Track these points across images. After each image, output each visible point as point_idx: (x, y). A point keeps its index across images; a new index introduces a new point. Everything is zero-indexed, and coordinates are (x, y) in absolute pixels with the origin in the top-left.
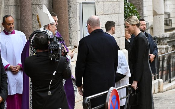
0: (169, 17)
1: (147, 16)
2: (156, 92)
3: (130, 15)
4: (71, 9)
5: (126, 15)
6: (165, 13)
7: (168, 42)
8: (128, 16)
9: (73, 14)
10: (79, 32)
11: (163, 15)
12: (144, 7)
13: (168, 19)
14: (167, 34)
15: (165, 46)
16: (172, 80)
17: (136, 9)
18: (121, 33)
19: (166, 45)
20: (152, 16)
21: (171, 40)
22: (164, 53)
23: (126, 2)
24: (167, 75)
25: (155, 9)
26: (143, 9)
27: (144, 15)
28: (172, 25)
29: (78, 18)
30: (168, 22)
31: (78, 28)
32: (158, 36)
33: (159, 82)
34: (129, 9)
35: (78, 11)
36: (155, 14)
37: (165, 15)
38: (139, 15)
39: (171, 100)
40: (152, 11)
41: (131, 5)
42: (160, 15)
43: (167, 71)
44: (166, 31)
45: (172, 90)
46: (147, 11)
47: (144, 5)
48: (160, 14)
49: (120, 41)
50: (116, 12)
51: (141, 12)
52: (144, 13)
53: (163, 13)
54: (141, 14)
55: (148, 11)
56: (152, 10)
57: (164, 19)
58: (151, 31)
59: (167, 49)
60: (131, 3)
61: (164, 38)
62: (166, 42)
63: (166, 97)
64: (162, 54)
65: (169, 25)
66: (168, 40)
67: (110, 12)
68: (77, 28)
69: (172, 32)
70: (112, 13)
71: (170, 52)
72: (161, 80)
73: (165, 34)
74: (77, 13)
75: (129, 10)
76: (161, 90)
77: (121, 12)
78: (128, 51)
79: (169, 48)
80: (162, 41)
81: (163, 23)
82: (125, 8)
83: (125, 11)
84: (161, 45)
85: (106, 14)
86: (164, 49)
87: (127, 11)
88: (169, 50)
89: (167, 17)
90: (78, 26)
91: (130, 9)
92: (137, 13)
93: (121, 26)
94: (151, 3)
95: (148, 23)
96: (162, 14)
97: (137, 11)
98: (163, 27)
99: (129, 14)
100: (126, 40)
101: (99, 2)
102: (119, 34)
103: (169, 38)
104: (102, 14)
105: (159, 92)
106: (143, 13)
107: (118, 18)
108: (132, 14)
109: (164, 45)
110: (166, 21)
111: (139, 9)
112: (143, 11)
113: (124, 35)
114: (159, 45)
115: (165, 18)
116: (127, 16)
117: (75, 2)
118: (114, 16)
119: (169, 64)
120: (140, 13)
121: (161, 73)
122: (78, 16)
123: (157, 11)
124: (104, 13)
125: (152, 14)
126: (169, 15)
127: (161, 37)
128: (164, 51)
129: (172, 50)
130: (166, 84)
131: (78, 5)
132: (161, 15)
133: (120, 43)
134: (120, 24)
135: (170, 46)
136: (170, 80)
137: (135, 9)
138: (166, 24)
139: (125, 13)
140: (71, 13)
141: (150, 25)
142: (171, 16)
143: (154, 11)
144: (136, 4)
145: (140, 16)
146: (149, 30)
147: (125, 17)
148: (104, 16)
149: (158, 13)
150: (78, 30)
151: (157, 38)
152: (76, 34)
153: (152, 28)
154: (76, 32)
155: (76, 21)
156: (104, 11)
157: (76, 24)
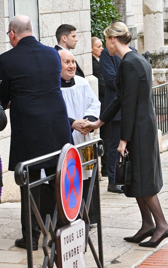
1: (133, 15)
3: (102, 13)
5: (93, 13)
6: (166, 10)
8: (97, 15)
10: (8, 45)
11: (161, 13)
15: (164, 70)
17: (111, 3)
18: (85, 45)
20: (142, 15)
22: (164, 82)
25: (146, 3)
26: (125, 3)
27: (127, 14)
29: (6, 20)
31: (7, 37)
32: (151, 52)
34: (99, 3)
35: (6, 6)
36: (147, 11)
37: (165, 13)
38: (116, 13)
40: (141, 7)
42: (156, 13)
44: (167, 42)
46: (133, 6)
48: (155, 11)
49: (83, 61)
50: (76, 8)
51: (122, 9)
52: (127, 10)
53: (162, 10)
54: (121, 11)
55: (135, 6)
56: (142, 4)
57: (164, 20)
58: (141, 43)
61: (163, 55)
62: (166, 62)
64: (160, 83)
67: (66, 8)
68: (5, 37)
70: (68, 10)
73: (165, 48)
74: (5, 9)
77: (84, 8)
78: (97, 79)
80: (159, 61)
81: (162, 27)
83: (91, 6)
84: (159, 67)
85: (57, 12)
86: (164, 76)
87: (95, 6)
91: (101, 3)
92: (113, 9)
93: (84, 33)
95: (135, 28)
96: (158, 12)
97: (114, 5)
98: (162, 35)
99: (100, 12)
100: (94, 59)
102: (82, 48)
104: (50, 12)
106: (125, 10)
107: (79, 18)
108: (105, 12)
109: (163, 67)
111: (119, 3)
112: (124, 6)
113: (91, 50)
114: (153, 67)
115: (165, 18)
116: (95, 15)
118: (72, 16)
120: (119, 10)
122: (6, 15)
123: (150, 6)
124: (54, 10)
125: (142, 12)
127: (158, 53)
128: (163, 78)
132: (158, 14)
133: (83, 64)
134: (83, 31)
137: (109, 2)
138: (167, 30)
139: (93, 10)
141: (138, 31)
143: (146, 5)
145: (119, 16)
146: (136, 41)
147: (93, 17)
148: (53, 15)
149: (152, 9)
150: (7, 42)
151: (151, 56)
152: (3, 48)
153: (142, 38)
154: (3, 44)
155: (3, 25)
156: (54, 6)
157: (3, 31)
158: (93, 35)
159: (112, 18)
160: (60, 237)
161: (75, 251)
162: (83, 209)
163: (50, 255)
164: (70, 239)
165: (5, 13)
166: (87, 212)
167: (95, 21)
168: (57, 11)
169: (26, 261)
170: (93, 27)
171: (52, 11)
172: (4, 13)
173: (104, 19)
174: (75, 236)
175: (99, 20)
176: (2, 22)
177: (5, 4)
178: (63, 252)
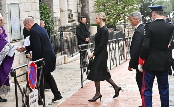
0: (71, 13)
1: (56, 12)
2: (63, 63)
4: (3, 8)
6: (69, 10)
7: (70, 30)
10: (8, 24)
12: (54, 7)
13: (70, 14)
14: (70, 24)
15: (68, 33)
16: (73, 55)
17: (47, 8)
19: (69, 31)
20: (60, 12)
21: (73, 28)
22: (68, 37)
23: (40, 3)
24: (70, 52)
26: (53, 8)
27: (54, 12)
28: (73, 18)
30: (70, 16)
33: (65, 57)
35: (7, 10)
36: (61, 11)
39: (73, 68)
40: (59, 9)
41: (44, 5)
42: (65, 11)
43: (70, 49)
44: (69, 22)
45: (74, 62)
46: (56, 9)
47: (54, 5)
50: (34, 10)
52: (54, 10)
53: (67, 10)
54: (51, 11)
56: (59, 8)
58: (59, 22)
59: (70, 34)
60: (44, 4)
61: (67, 27)
62: (69, 30)
63: (70, 66)
65: (71, 18)
66: (70, 28)
67: (30, 10)
68: (7, 21)
69: (73, 23)
71: (72, 36)
72: (66, 55)
73: (68, 24)
76: (66, 62)
77: (37, 10)
79: (71, 34)
80: (66, 29)
81: (67, 16)
82: (40, 7)
84: (66, 31)
86: (68, 35)
88: (71, 35)
89: (70, 13)
91: (44, 8)
92: (48, 10)
93: (37, 19)
94: (58, 4)
95: (57, 17)
98: (67, 20)
99: (43, 11)
101: (22, 3)
103: (71, 26)
104: (24, 11)
105: (65, 63)
106: (53, 10)
107: (35, 14)
108: (45, 11)
109: (68, 31)
110: (69, 15)
111: (51, 8)
112: (53, 9)
114: (64, 32)
115: (68, 13)
117: (5, 3)
118: (33, 13)
119: (72, 44)
121: (66, 51)
122: (7, 13)
123: (62, 9)
126: (71, 11)
127: (66, 26)
128: (68, 36)
129: (74, 35)
130: (69, 58)
131: (7, 5)
135: (72, 32)
136: (72, 55)
138: (69, 18)
139: (40, 10)
140: (2, 11)
141: (58, 18)
142: (72, 12)
144: (48, 4)
146: (58, 22)
147: (40, 13)
148: (25, 12)
149: (63, 10)
151: (63, 27)
153: (60, 20)
155: (6, 17)
156: (25, 9)
157: (6, 19)
158: (41, 20)
159: (48, 13)
160: (28, 96)
161: (35, 101)
162: (37, 85)
163: (25, 102)
164: (32, 96)
166: (39, 86)
167: (41, 15)
169: (16, 105)
170: (40, 17)
172: (6, 12)
173: (45, 14)
174: (34, 95)
175: (43, 14)
176: (6, 15)
177: (7, 9)
178: (30, 101)
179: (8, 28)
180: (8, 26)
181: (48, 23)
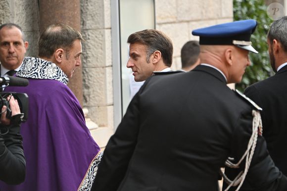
4: (90, 7)
9: (93, 20)
10: (109, 70)
17: (264, 8)
29: (107, 32)
31: (107, 58)
34: (245, 8)
50: (211, 15)
67: (195, 16)
68: (105, 58)
70: (200, 17)
74: (106, 16)
75: (245, 10)
77: (224, 15)
82: (235, 3)
83: (235, 13)
85: (182, 21)
87: (239, 12)
90: (107, 54)
91: (249, 7)
104: (171, 20)
122: (107, 25)
124: (179, 19)
137: (261, 5)
139: (236, 18)
140: (89, 18)
148: (176, 25)
150: (107, 65)
152: (101, 75)
154: (101, 69)
155: (102, 41)
156: (178, 12)
157: (102, 49)
165: (106, 23)
168: (182, 19)
171: (175, 20)
172: (103, 22)
176: (101, 36)
177: (106, 9)
179: (109, 87)
180: (109, 78)
181: (264, 70)
